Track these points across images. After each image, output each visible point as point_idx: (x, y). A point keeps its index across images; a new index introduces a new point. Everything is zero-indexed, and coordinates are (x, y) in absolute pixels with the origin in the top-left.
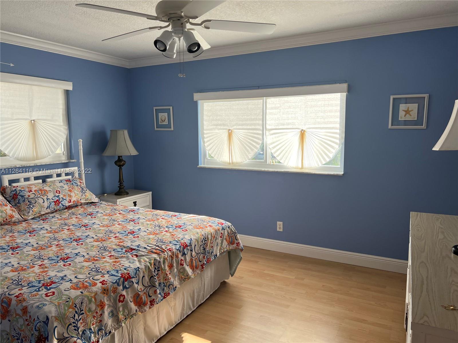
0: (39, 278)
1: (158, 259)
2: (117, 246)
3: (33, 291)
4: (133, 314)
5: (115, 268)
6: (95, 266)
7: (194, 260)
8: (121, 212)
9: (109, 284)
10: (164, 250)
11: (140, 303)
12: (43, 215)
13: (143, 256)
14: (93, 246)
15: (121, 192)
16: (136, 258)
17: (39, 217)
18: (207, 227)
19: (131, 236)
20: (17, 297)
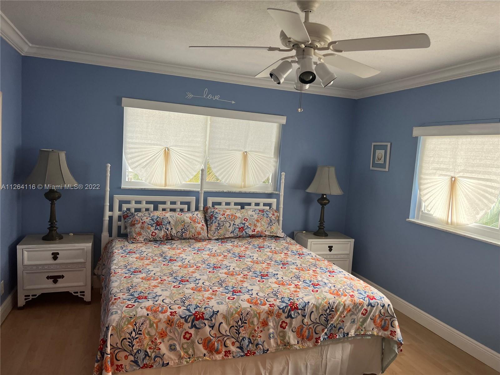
0: (144, 290)
4: (200, 357)
6: (190, 295)
7: (305, 329)
9: (177, 317)
11: (212, 350)
12: (227, 238)
15: (320, 233)
18: (345, 296)
19: (259, 279)
20: (115, 299)
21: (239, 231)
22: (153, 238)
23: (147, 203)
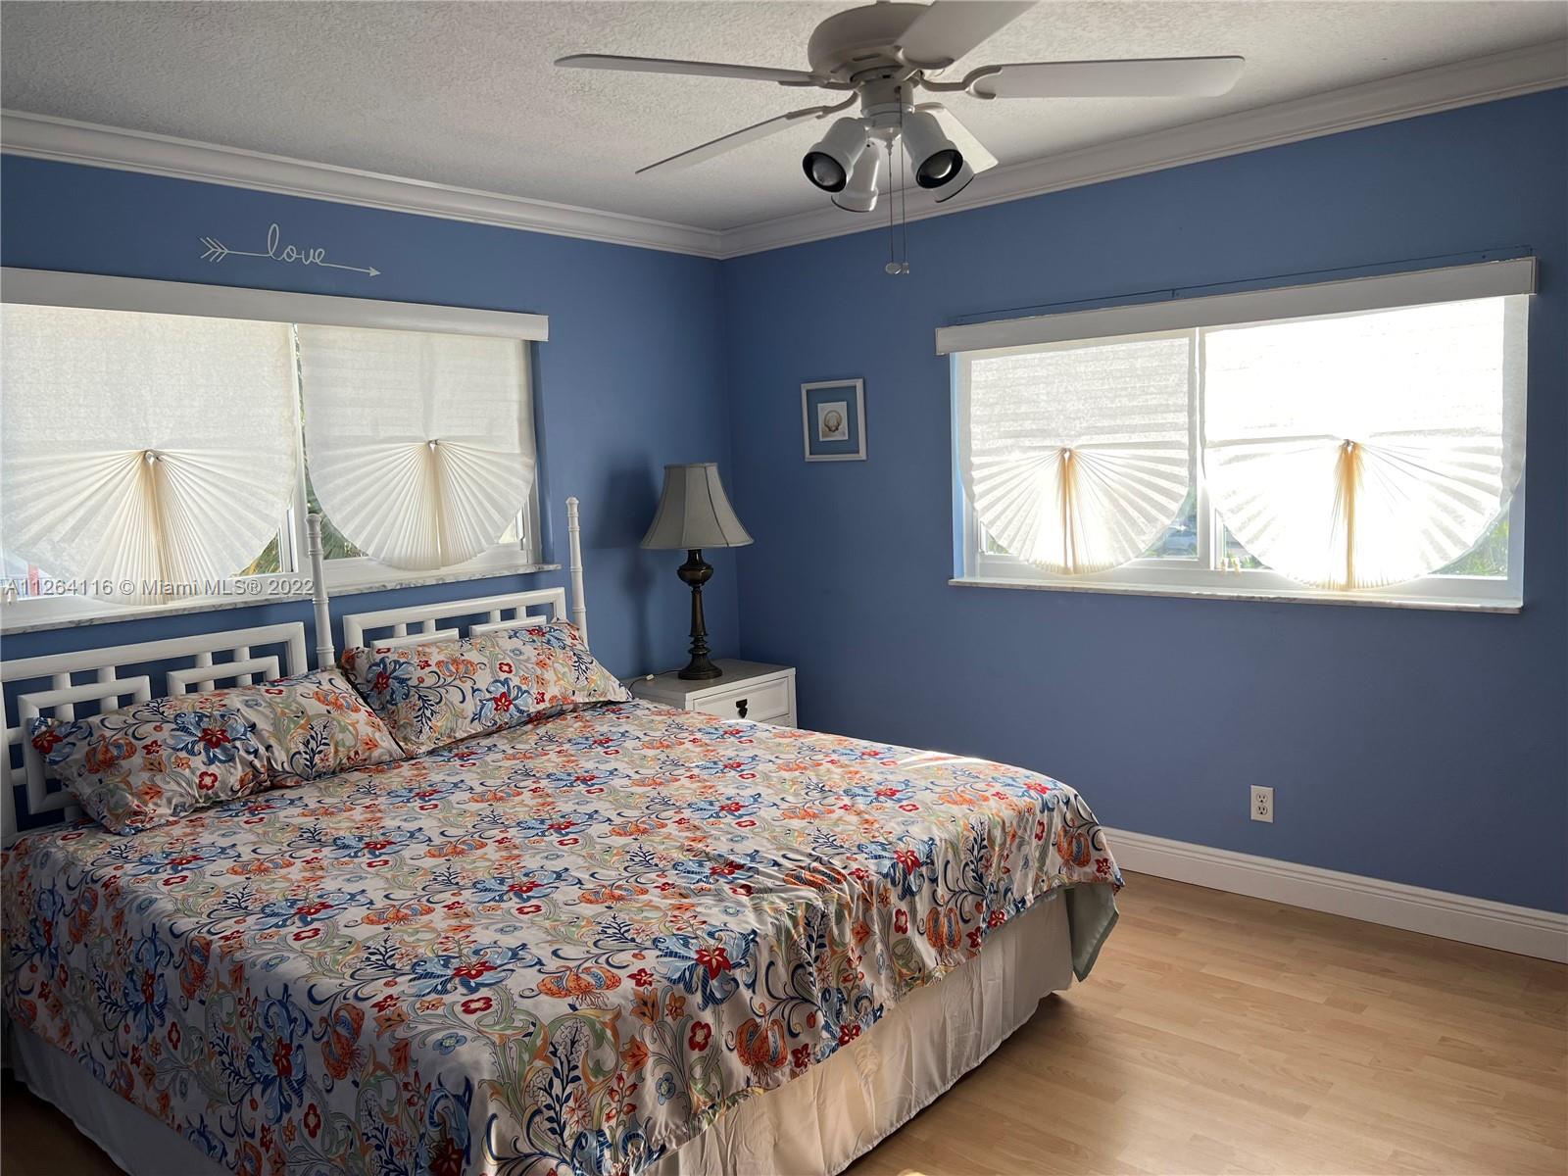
0: (445, 950)
1: (819, 904)
2: (685, 853)
3: (428, 991)
4: (738, 1093)
5: (678, 929)
6: (614, 918)
7: (941, 916)
8: (698, 735)
9: (659, 985)
10: (839, 873)
11: (761, 1059)
12: (462, 740)
13: (771, 890)
14: (608, 850)
15: (698, 670)
16: (745, 899)
17: (449, 748)
18: (986, 799)
19: (729, 819)
20: (380, 1006)
21: (496, 709)
22: (207, 798)
23: (123, 672)
